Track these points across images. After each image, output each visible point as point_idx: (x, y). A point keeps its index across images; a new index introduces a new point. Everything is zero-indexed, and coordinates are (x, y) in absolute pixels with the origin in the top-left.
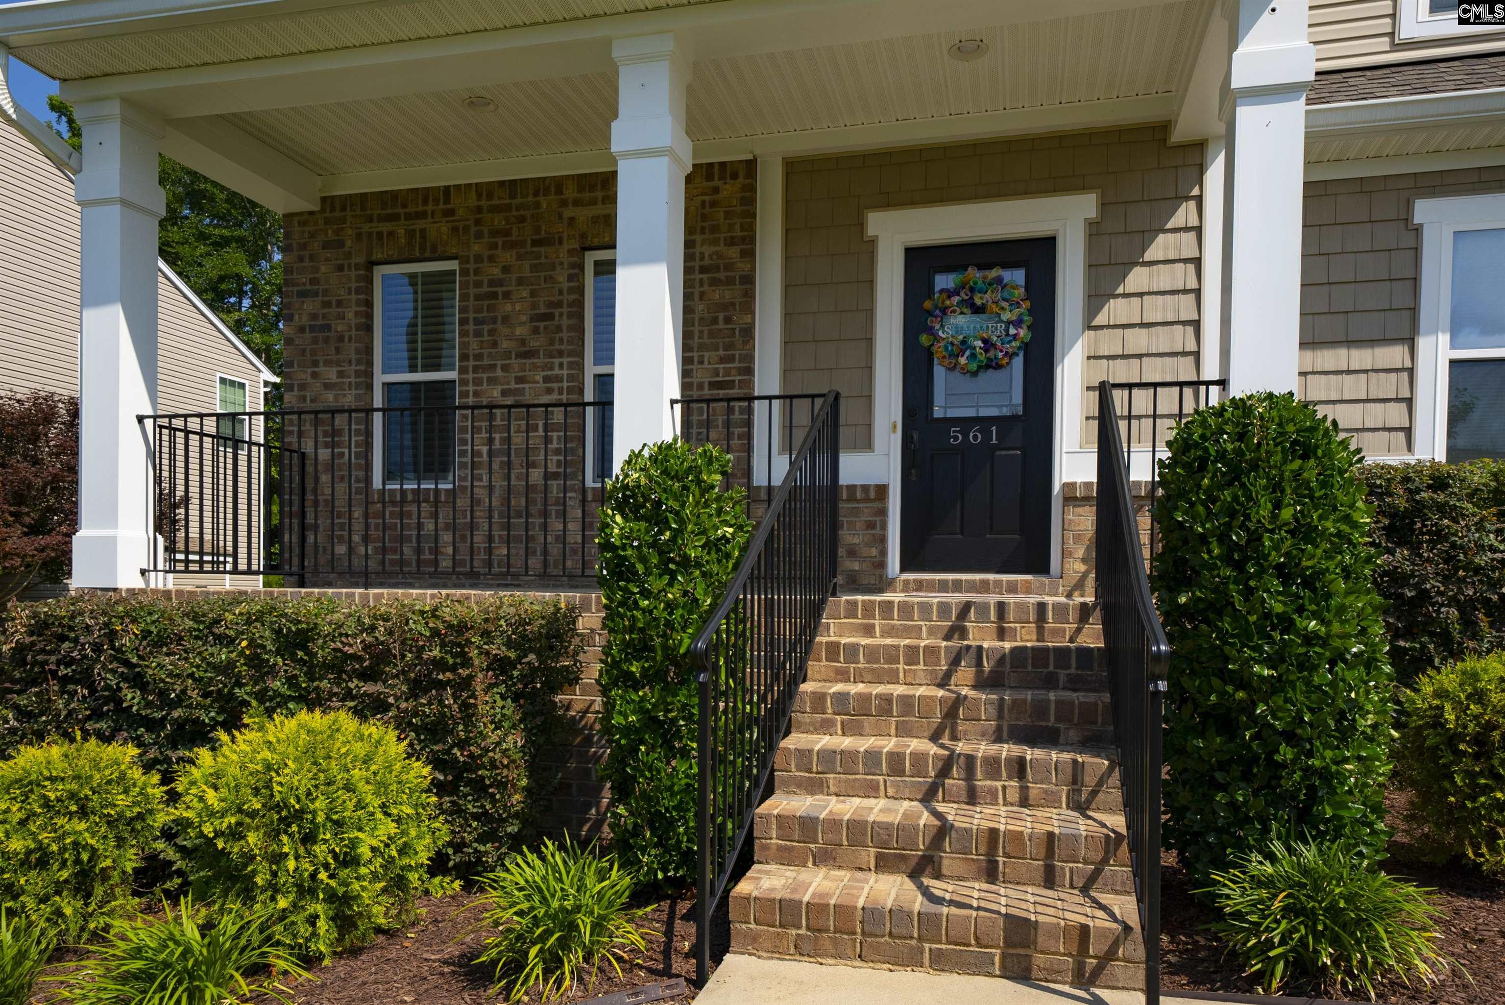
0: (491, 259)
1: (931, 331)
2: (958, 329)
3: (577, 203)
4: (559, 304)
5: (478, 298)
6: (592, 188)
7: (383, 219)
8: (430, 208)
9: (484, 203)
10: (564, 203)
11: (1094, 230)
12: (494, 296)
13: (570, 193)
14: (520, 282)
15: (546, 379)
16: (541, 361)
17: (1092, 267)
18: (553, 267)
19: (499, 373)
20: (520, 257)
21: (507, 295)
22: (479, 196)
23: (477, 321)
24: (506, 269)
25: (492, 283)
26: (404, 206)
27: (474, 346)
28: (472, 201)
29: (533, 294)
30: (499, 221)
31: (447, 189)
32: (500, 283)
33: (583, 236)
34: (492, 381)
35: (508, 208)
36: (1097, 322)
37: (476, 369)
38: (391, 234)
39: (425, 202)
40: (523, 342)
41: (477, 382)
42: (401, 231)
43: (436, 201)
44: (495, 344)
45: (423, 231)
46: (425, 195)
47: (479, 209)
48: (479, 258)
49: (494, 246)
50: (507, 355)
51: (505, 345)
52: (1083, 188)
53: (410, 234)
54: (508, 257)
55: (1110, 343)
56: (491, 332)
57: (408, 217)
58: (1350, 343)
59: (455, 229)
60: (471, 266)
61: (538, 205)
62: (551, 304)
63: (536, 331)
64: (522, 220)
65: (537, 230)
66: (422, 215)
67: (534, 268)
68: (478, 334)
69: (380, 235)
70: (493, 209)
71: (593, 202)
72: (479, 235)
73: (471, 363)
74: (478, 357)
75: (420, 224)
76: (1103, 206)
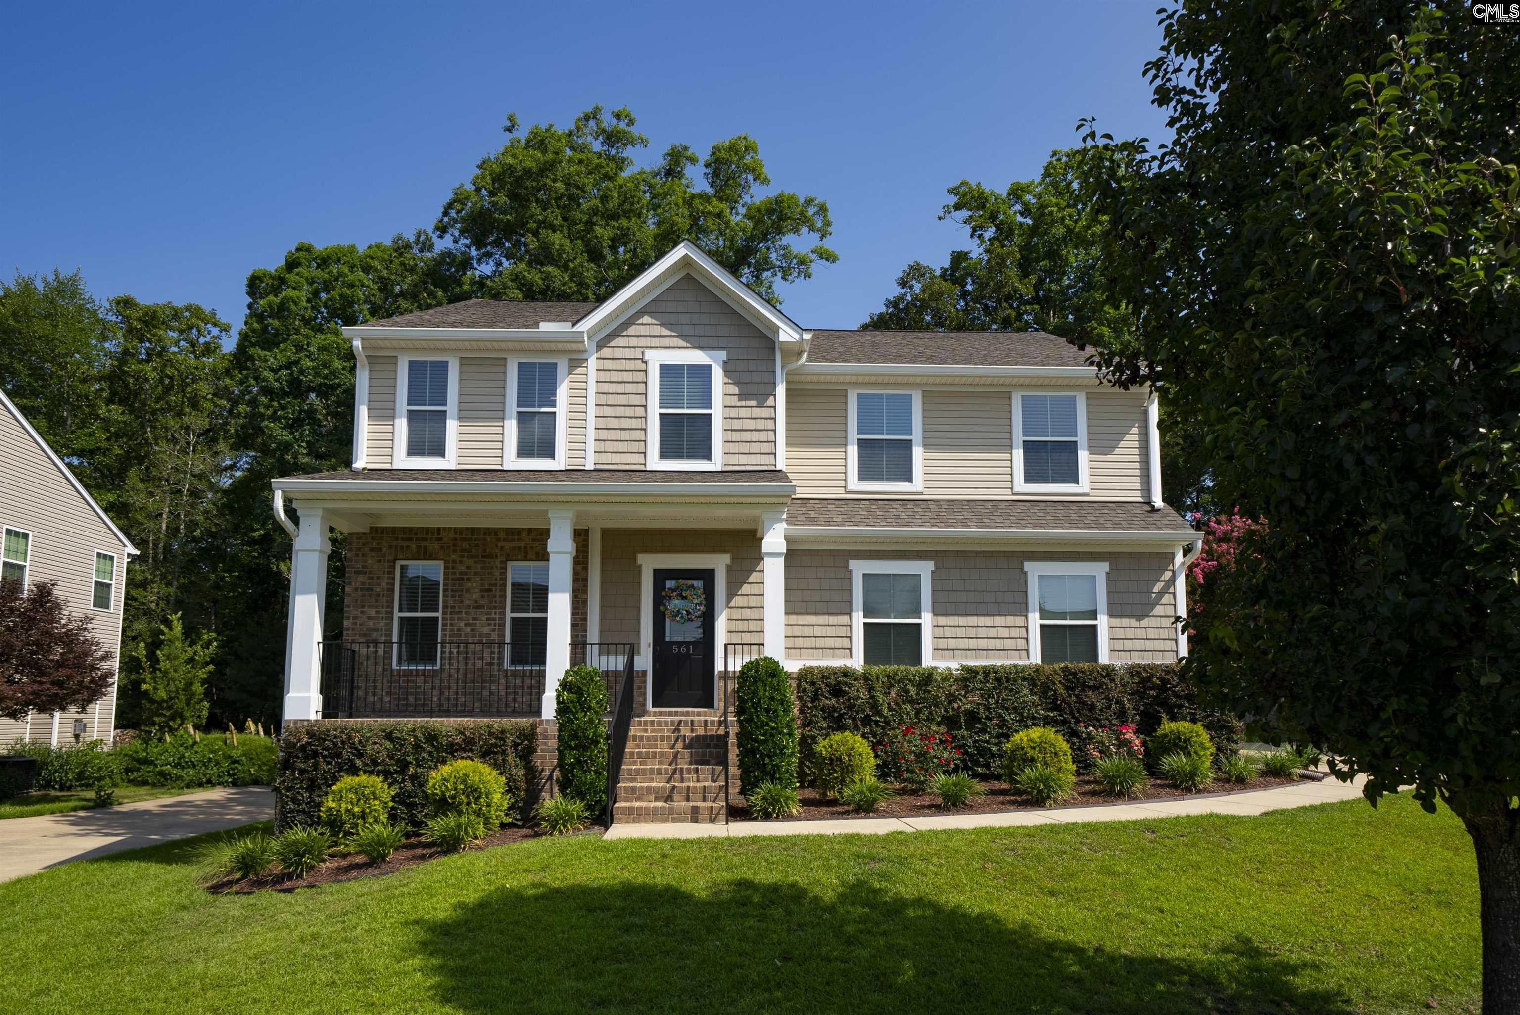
0: (461, 562)
1: (665, 605)
2: (676, 606)
3: (504, 540)
4: (495, 585)
5: (453, 579)
6: (513, 534)
7: (403, 539)
8: (429, 536)
9: (458, 536)
10: (499, 540)
11: (729, 569)
12: (462, 579)
13: (502, 535)
14: (476, 573)
15: (488, 619)
16: (485, 610)
17: (729, 583)
18: (492, 568)
19: (464, 615)
20: (475, 562)
21: (469, 579)
22: (456, 533)
23: (452, 591)
24: (468, 567)
25: (461, 573)
26: (416, 534)
27: (451, 602)
28: (452, 535)
29: (482, 579)
30: (465, 545)
31: (439, 529)
32: (466, 574)
33: (508, 555)
34: (459, 619)
35: (470, 539)
36: (732, 604)
37: (451, 613)
38: (408, 547)
39: (427, 533)
40: (476, 601)
41: (452, 619)
42: (414, 546)
43: (433, 534)
44: (462, 602)
45: (425, 548)
46: (427, 530)
47: (455, 539)
48: (454, 562)
49: (463, 557)
50: (468, 607)
51: (467, 602)
52: (725, 552)
53: (419, 547)
54: (469, 562)
55: (736, 614)
56: (460, 596)
57: (417, 539)
58: (818, 614)
59: (442, 547)
60: (451, 565)
61: (485, 540)
62: (491, 585)
63: (483, 597)
64: (478, 546)
65: (485, 551)
66: (426, 540)
67: (482, 568)
68: (453, 596)
69: (402, 547)
70: (463, 540)
71: (513, 541)
72: (454, 551)
73: (449, 610)
74: (453, 607)
75: (423, 544)
76: (733, 559)
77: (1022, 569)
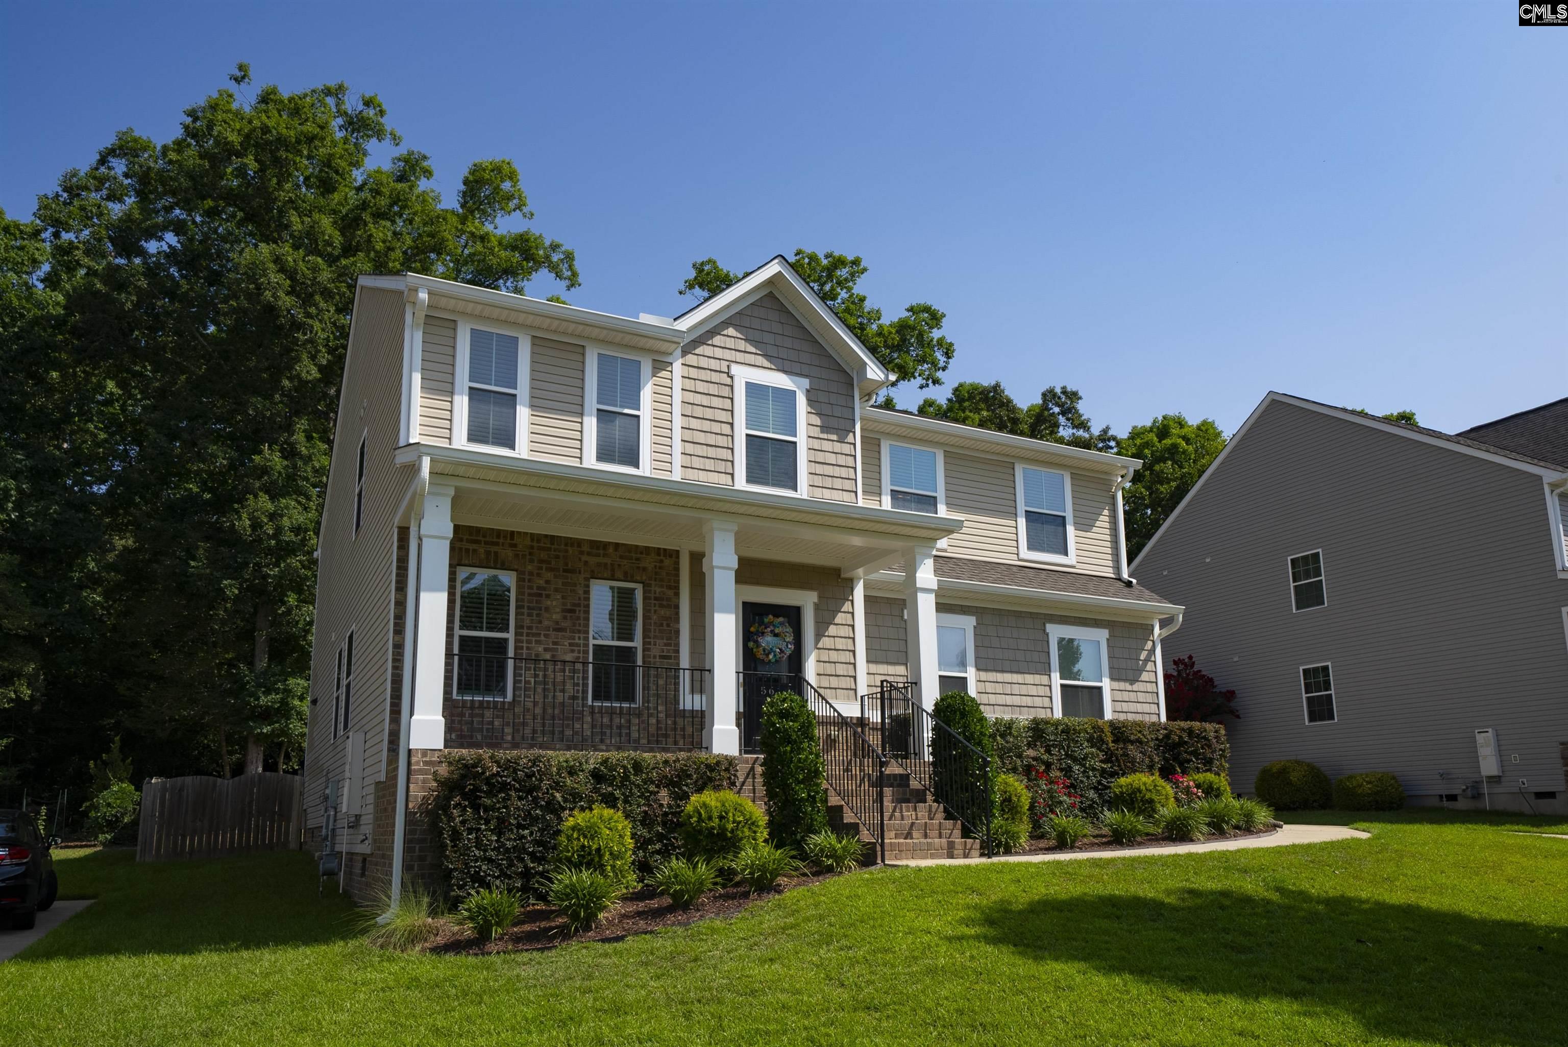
0: (539, 575)
1: (756, 642)
2: (768, 643)
3: (589, 554)
4: (579, 605)
5: (530, 595)
6: (598, 548)
7: (469, 541)
8: (501, 541)
9: (535, 544)
10: (582, 553)
11: (817, 607)
12: (540, 595)
13: (586, 548)
14: (556, 590)
15: (570, 645)
16: (568, 634)
17: (817, 622)
18: (575, 585)
19: (542, 638)
20: (556, 577)
21: (548, 596)
22: (532, 540)
23: (529, 608)
24: (547, 582)
25: (539, 588)
26: (484, 536)
27: (527, 621)
28: (528, 542)
29: (563, 597)
30: (543, 555)
31: (512, 533)
32: (545, 589)
33: (593, 571)
34: (538, 642)
35: (549, 549)
36: (820, 645)
37: (528, 635)
38: (475, 551)
39: (498, 536)
40: (557, 623)
41: (529, 642)
42: (482, 550)
43: (505, 537)
44: (540, 622)
45: (496, 553)
46: (499, 533)
47: (532, 547)
48: (531, 574)
49: (541, 568)
50: (548, 628)
51: (546, 623)
52: (811, 588)
53: (488, 553)
54: (549, 575)
55: (825, 656)
56: (538, 615)
57: (486, 543)
58: (888, 663)
59: (517, 556)
60: (527, 577)
61: (567, 551)
62: (574, 605)
63: (565, 618)
64: (557, 557)
65: (567, 564)
66: (497, 544)
67: (564, 584)
68: (530, 615)
69: (467, 550)
70: (540, 548)
71: (598, 555)
72: (531, 561)
73: (525, 631)
74: (530, 628)
75: (494, 549)
76: (820, 597)
77: (1044, 630)
